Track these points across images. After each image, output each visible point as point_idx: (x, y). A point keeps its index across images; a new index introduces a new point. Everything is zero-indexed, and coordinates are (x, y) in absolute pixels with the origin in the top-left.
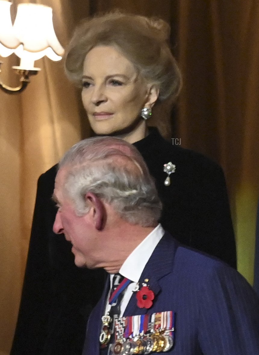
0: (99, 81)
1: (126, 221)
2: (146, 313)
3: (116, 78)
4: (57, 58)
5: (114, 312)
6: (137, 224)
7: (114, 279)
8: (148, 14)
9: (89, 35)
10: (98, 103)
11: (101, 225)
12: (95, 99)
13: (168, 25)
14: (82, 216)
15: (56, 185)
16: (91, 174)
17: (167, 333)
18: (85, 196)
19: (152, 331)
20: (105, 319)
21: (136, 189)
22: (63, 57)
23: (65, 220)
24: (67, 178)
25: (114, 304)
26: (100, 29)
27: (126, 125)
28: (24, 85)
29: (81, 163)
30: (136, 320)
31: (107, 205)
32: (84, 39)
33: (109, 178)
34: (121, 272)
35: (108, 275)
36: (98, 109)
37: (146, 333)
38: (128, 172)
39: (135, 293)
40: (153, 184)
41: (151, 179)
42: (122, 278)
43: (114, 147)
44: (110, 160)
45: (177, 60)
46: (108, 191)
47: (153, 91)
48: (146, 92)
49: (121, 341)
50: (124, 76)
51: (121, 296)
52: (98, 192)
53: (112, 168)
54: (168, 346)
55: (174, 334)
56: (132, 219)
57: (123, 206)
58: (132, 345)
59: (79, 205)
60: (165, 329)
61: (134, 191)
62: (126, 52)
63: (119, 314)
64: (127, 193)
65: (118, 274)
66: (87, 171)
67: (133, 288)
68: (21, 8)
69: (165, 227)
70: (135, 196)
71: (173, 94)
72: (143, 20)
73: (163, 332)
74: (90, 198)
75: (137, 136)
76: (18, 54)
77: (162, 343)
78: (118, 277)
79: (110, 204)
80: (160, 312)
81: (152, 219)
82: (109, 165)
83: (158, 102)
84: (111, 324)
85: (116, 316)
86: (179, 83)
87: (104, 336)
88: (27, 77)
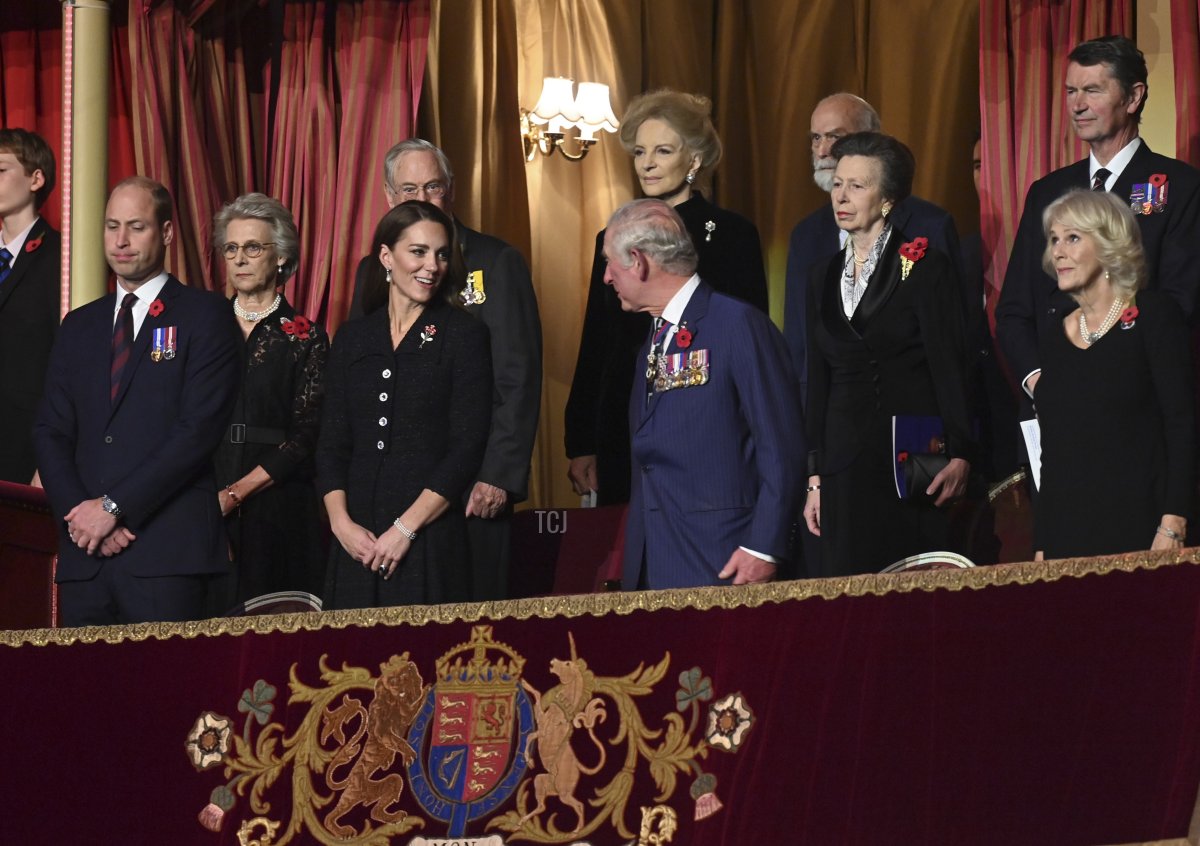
0: (649, 150)
1: (667, 271)
2: (685, 352)
3: (664, 148)
4: (613, 130)
5: (658, 351)
6: (676, 274)
7: (658, 322)
8: (693, 92)
9: (642, 110)
10: (649, 169)
11: (645, 277)
12: (646, 165)
13: (710, 101)
14: (627, 270)
15: (605, 242)
16: (635, 232)
17: (704, 368)
18: (630, 252)
19: (690, 367)
20: (651, 358)
21: (674, 243)
22: (619, 129)
23: (613, 273)
24: (614, 236)
25: (658, 345)
26: (651, 105)
27: (673, 188)
28: (585, 153)
29: (626, 222)
30: (677, 358)
31: (649, 259)
32: (636, 114)
33: (651, 235)
34: (664, 316)
35: (652, 318)
36: (648, 174)
37: (685, 369)
38: (666, 229)
39: (675, 334)
40: (689, 238)
41: (687, 234)
42: (665, 321)
43: (654, 208)
44: (650, 220)
45: (718, 131)
46: (650, 247)
47: (697, 159)
48: (690, 160)
49: (664, 377)
50: (671, 146)
51: (664, 337)
52: (641, 247)
53: (653, 226)
54: (704, 380)
55: (709, 369)
56: (672, 270)
57: (663, 259)
58: (674, 380)
59: (625, 260)
60: (702, 365)
61: (673, 246)
62: (674, 124)
63: (662, 352)
64: (666, 248)
65: (660, 318)
66: (631, 230)
67: (674, 330)
68: (581, 86)
69: (701, 276)
70: (673, 250)
71: (713, 162)
72: (689, 97)
73: (700, 368)
74: (634, 253)
75: (682, 198)
76: (579, 126)
77: (699, 378)
78: (661, 321)
79: (652, 257)
80: (697, 350)
81: (689, 270)
82: (650, 223)
83: (700, 169)
84: (656, 361)
85: (659, 355)
86: (719, 152)
87: (650, 373)
88: (586, 147)
